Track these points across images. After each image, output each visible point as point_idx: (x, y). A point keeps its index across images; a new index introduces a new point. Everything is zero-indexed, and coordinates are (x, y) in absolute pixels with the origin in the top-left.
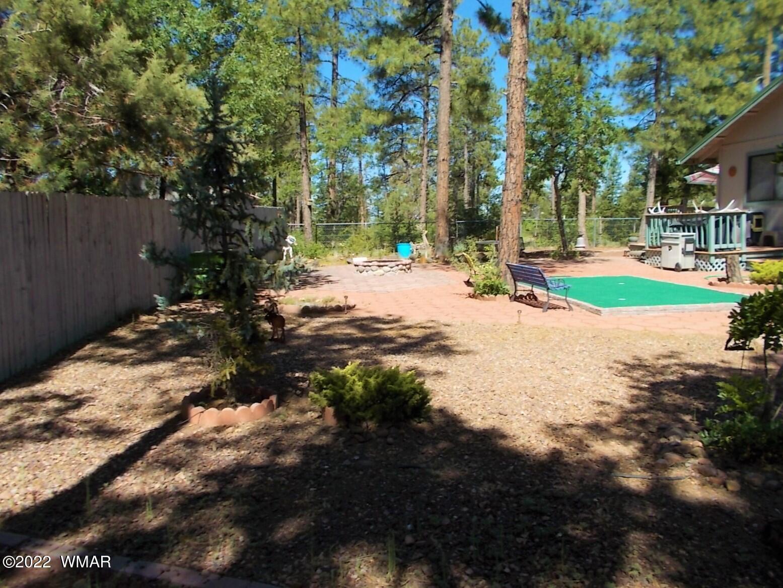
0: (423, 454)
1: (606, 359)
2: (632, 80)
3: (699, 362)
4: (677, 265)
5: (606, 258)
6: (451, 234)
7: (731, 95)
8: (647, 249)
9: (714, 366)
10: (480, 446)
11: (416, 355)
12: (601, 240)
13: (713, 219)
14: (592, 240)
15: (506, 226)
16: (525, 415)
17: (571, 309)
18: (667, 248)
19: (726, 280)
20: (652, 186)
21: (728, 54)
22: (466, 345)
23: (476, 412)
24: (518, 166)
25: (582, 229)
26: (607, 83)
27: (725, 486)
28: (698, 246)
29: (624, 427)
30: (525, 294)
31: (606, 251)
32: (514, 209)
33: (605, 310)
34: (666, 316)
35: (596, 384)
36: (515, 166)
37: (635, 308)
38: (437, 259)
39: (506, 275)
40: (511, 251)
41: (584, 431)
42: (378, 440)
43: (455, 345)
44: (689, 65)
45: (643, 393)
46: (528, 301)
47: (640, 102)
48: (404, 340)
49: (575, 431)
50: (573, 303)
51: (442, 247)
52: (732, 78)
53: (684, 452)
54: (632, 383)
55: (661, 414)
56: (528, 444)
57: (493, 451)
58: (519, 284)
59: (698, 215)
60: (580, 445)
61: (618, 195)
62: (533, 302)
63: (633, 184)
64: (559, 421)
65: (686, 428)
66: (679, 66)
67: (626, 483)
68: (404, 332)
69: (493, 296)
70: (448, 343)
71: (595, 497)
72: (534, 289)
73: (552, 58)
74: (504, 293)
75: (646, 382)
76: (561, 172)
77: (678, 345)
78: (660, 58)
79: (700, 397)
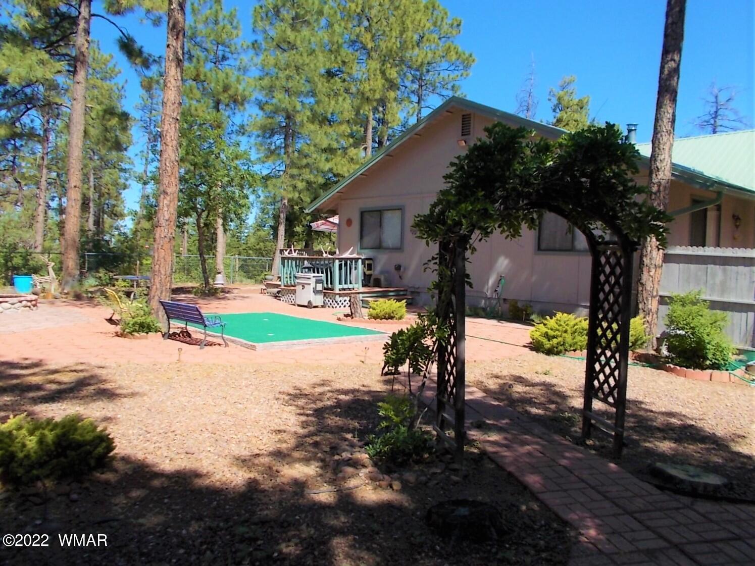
0: (116, 505)
1: (271, 391)
2: (264, 132)
3: (346, 388)
4: (309, 302)
5: (245, 295)
6: (82, 267)
7: (344, 157)
8: (283, 287)
9: (358, 391)
10: (176, 487)
11: (74, 401)
12: (237, 278)
13: (337, 263)
14: (229, 277)
15: (159, 263)
16: (212, 451)
17: (227, 345)
18: (301, 287)
19: (350, 316)
20: (282, 230)
21: (341, 123)
22: (129, 387)
23: (162, 454)
24: (172, 203)
25: (221, 267)
26: (242, 131)
27: (391, 487)
28: (325, 286)
29: (302, 450)
30: (178, 331)
31: (243, 288)
32: (167, 246)
33: (259, 346)
34: (310, 349)
35: (268, 415)
36: (168, 203)
37: (285, 342)
38: (66, 294)
39: (158, 312)
40: (164, 288)
41: (270, 458)
42: (59, 499)
43: (117, 388)
44: (312, 127)
45: (310, 418)
46: (181, 339)
47: (272, 153)
48: (54, 387)
49: (262, 460)
50: (228, 339)
51: (71, 281)
52: (344, 142)
53: (356, 464)
54: (299, 411)
55: (329, 436)
56: (224, 479)
57: (192, 491)
58: (172, 322)
59: (325, 259)
60: (271, 472)
61: (246, 235)
62: (187, 339)
63: (260, 226)
64: (245, 454)
65: (352, 446)
66: (305, 127)
67: (317, 498)
68: (52, 377)
69: (144, 334)
70: (108, 386)
71: (296, 515)
72: (188, 327)
73: (192, 99)
74: (156, 331)
75: (310, 409)
76: (203, 211)
77: (327, 374)
78: (288, 117)
79: (354, 418)
